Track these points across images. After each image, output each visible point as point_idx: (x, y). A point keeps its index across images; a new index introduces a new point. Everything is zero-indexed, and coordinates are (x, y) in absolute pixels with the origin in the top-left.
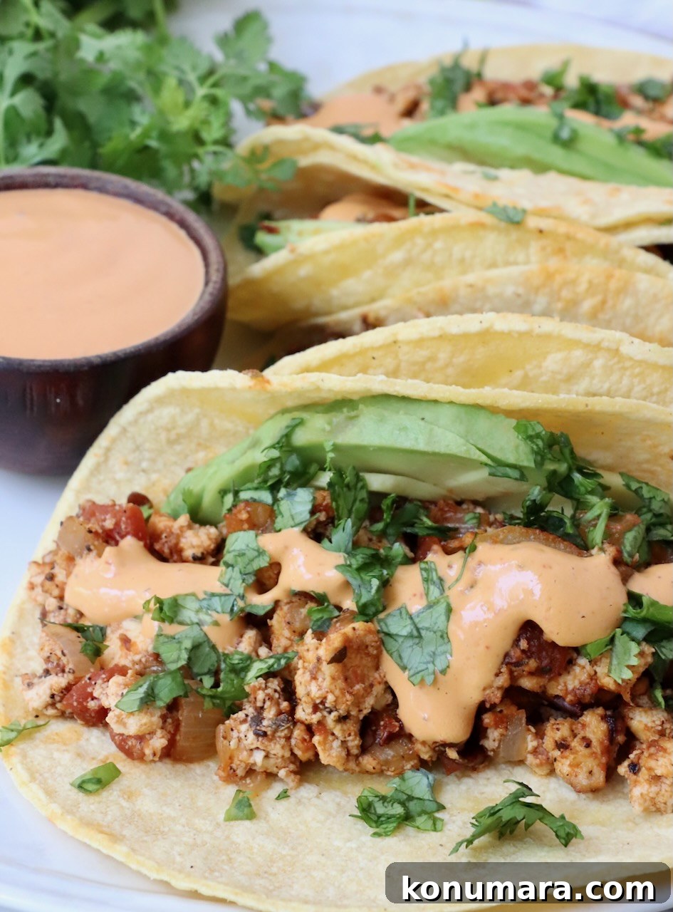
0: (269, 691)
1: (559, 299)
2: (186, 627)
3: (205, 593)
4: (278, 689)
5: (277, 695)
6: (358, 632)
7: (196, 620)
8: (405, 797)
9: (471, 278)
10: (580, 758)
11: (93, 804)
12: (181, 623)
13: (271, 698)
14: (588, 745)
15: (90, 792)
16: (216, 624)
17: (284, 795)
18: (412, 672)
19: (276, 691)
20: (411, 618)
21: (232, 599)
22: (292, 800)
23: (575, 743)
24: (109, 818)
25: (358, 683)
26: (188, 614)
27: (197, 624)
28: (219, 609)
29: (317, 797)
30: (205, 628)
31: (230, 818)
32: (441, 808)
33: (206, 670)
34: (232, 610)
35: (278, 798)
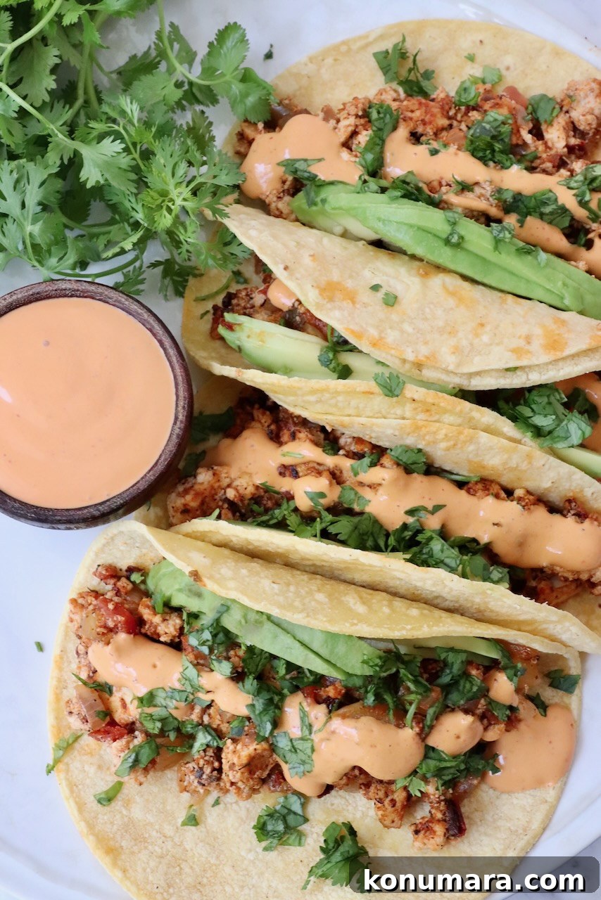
0: (207, 758)
1: (424, 439)
2: (159, 709)
3: (170, 688)
4: (213, 755)
5: (212, 759)
6: (257, 752)
7: (165, 704)
8: (286, 811)
9: (363, 420)
10: (387, 813)
11: (105, 814)
12: (155, 706)
13: (208, 762)
14: (394, 806)
15: (104, 805)
16: (176, 708)
17: (217, 803)
18: (291, 765)
19: (211, 756)
20: (291, 740)
21: (186, 694)
22: (221, 806)
23: (387, 802)
24: (115, 827)
25: (258, 770)
26: (160, 699)
27: (165, 707)
28: (178, 699)
29: (236, 802)
30: (170, 710)
31: (184, 824)
32: (306, 820)
33: (171, 728)
34: (186, 700)
35: (213, 806)
